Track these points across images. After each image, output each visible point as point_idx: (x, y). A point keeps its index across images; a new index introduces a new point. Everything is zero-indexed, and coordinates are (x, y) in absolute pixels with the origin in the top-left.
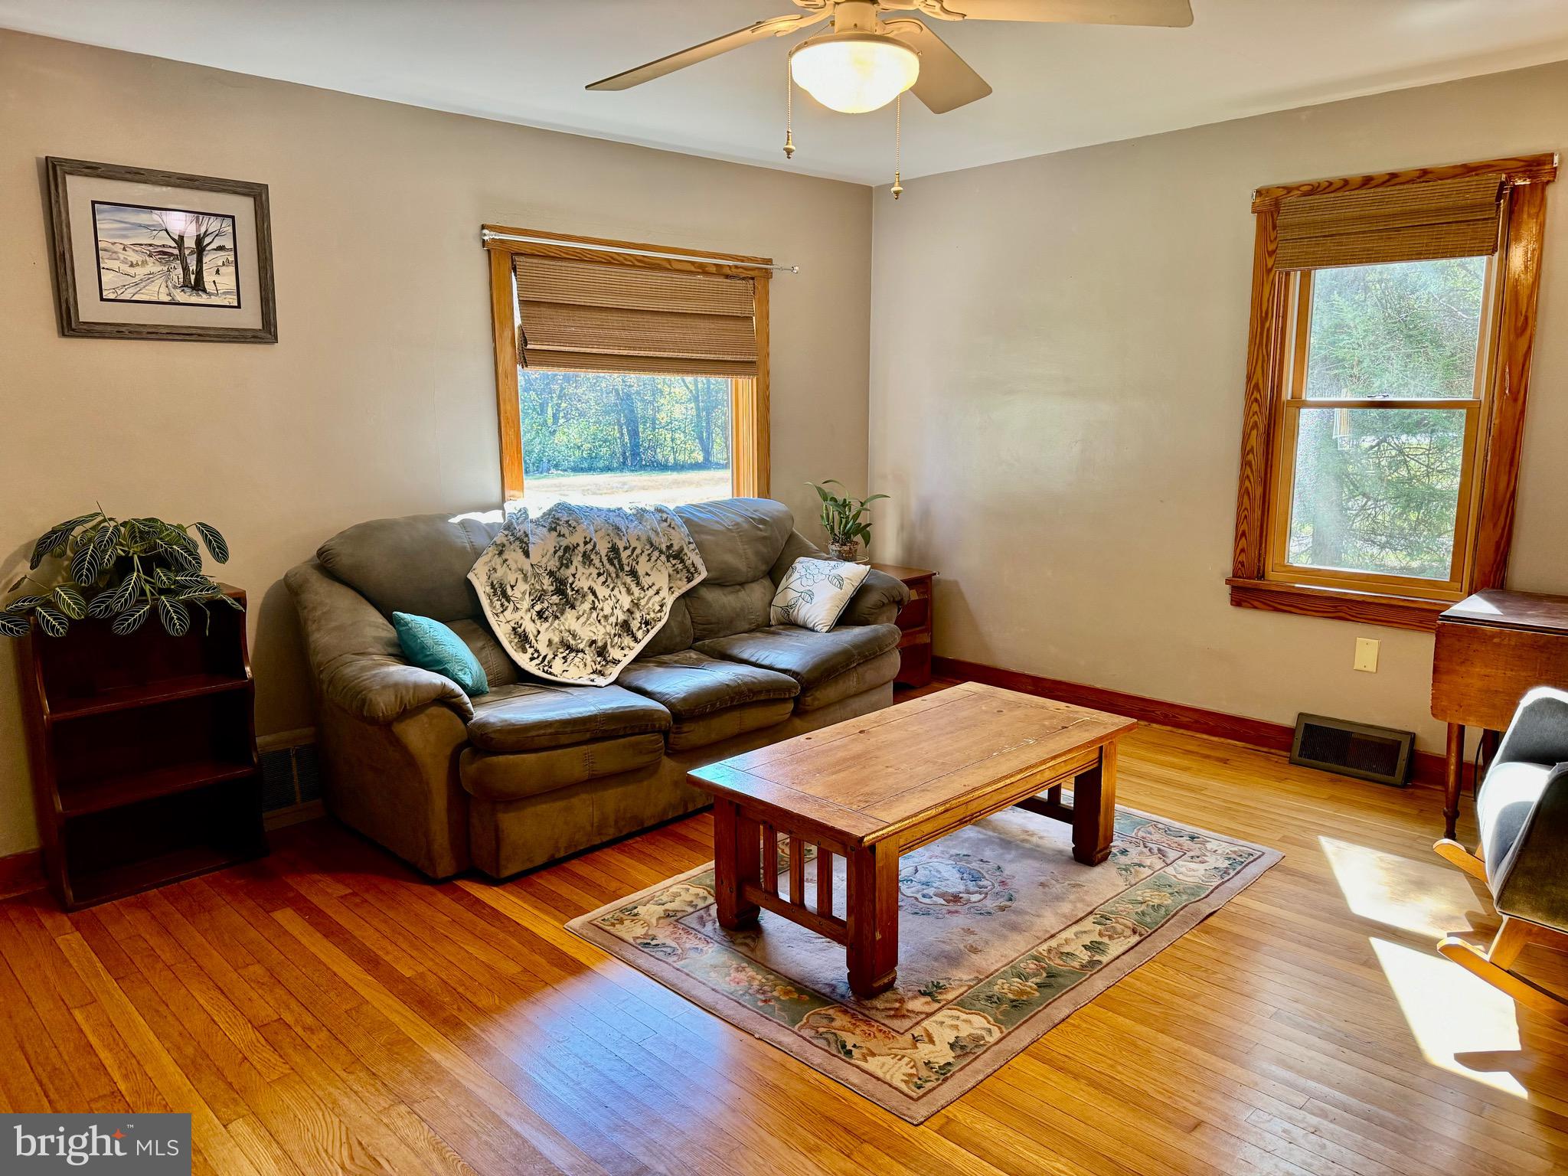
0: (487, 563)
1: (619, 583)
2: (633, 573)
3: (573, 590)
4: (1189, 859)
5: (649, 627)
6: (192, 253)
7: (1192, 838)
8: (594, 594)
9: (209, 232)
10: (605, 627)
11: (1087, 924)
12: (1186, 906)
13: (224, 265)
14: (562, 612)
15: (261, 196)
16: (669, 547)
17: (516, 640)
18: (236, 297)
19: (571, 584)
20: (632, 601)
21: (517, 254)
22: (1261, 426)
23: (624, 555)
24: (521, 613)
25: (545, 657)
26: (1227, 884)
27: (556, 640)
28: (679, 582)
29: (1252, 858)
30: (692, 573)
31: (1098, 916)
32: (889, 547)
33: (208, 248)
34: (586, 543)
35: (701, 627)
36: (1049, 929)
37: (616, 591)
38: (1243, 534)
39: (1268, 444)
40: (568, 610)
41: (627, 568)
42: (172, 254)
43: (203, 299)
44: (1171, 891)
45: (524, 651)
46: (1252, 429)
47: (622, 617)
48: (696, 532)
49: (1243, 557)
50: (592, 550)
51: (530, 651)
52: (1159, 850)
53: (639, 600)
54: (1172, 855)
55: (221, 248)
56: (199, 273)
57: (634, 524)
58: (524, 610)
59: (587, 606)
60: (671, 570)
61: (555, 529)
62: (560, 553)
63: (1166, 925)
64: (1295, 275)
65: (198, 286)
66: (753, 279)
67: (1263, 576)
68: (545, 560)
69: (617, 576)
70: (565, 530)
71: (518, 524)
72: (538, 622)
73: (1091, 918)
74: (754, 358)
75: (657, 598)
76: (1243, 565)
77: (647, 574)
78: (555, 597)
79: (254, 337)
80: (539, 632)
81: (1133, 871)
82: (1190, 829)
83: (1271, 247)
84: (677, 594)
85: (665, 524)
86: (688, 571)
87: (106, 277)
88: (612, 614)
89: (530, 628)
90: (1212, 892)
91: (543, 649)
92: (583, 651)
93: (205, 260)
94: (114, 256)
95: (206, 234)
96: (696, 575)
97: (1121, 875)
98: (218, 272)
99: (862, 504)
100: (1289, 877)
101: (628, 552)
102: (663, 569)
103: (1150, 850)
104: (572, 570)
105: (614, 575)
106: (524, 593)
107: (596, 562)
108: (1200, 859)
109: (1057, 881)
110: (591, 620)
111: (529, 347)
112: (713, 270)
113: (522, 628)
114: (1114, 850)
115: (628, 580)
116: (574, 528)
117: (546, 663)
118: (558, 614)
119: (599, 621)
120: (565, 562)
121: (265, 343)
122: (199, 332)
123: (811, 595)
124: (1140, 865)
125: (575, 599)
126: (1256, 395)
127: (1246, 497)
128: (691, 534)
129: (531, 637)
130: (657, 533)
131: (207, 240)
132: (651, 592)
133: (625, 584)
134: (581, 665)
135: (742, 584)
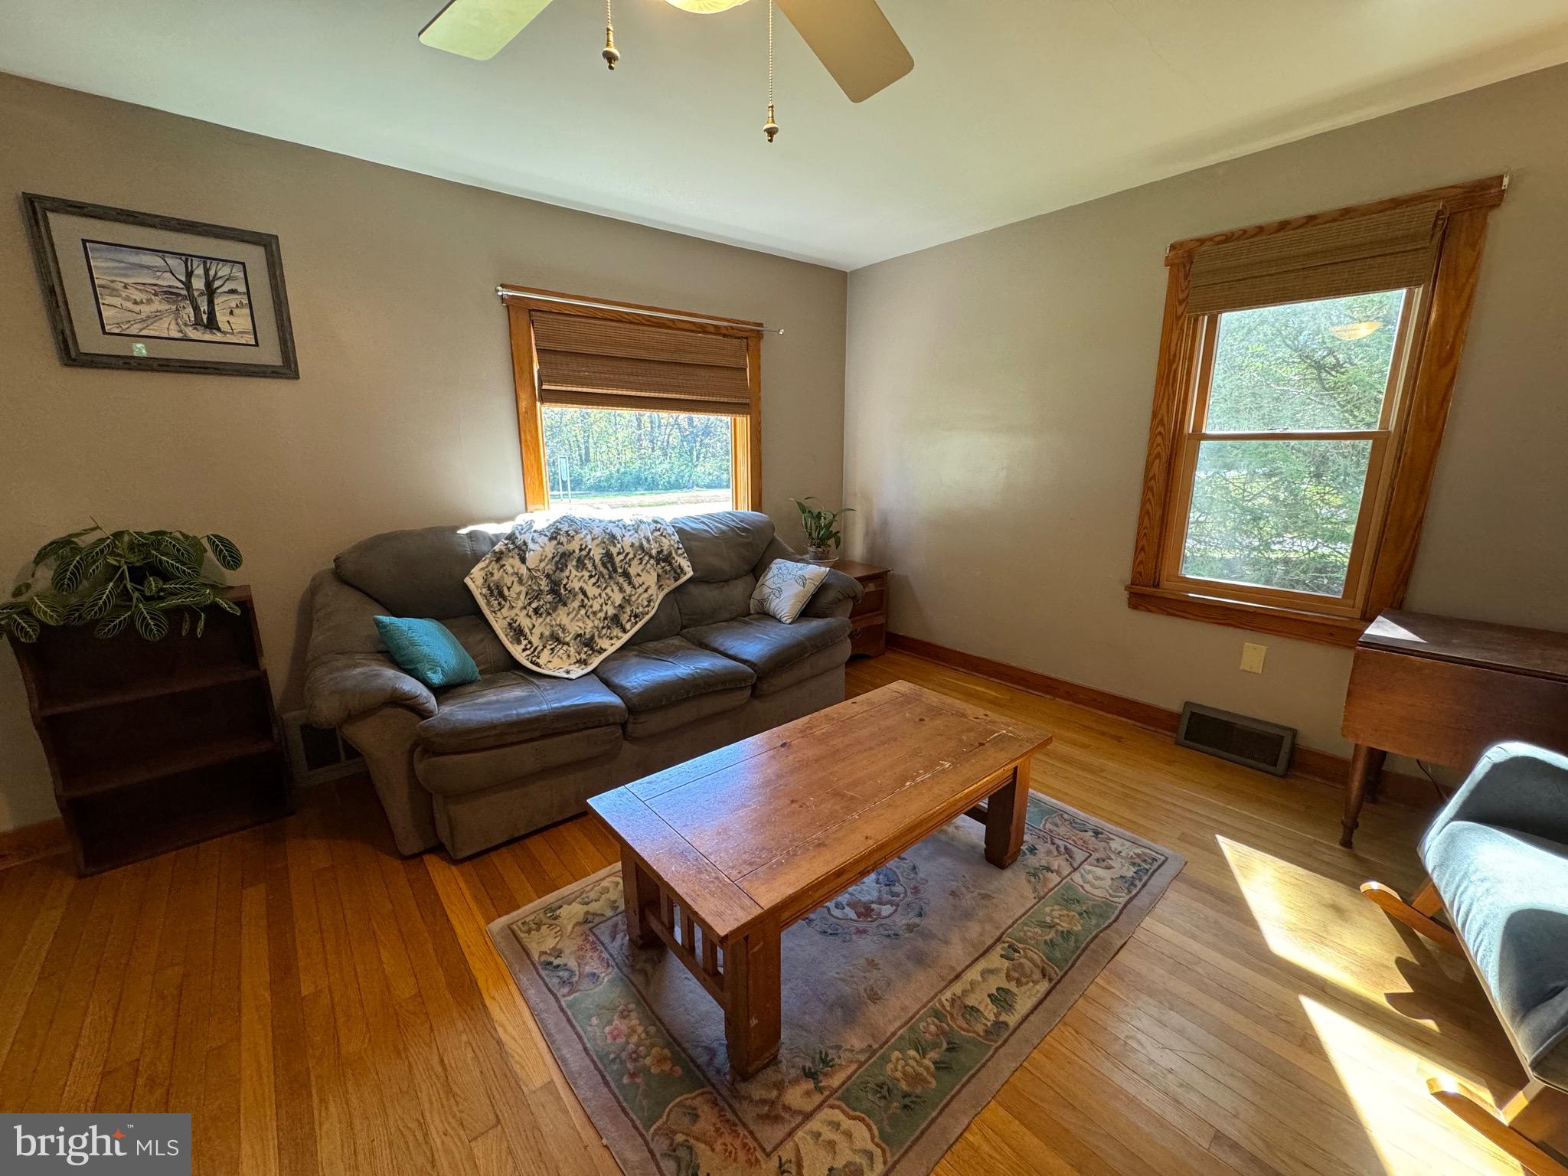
0: (483, 569)
1: (612, 583)
2: (626, 575)
3: (566, 590)
4: (1095, 863)
5: (638, 619)
6: (202, 294)
7: (1097, 833)
8: (585, 594)
9: (218, 276)
10: (593, 621)
11: (995, 960)
12: (1096, 936)
13: (237, 306)
14: (555, 609)
15: (271, 246)
16: (659, 553)
17: (512, 634)
18: (253, 337)
19: (565, 585)
20: (624, 598)
21: (534, 310)
22: (1164, 457)
23: (618, 559)
24: (516, 611)
25: (536, 648)
26: (1135, 902)
27: (547, 633)
28: (668, 581)
29: (1156, 865)
30: (679, 574)
31: (1006, 945)
32: (858, 549)
33: (219, 291)
34: (581, 550)
35: (687, 617)
36: (954, 965)
37: (608, 590)
38: (1143, 549)
39: (1169, 473)
40: (560, 607)
41: (620, 570)
42: (180, 295)
43: (218, 337)
44: (1078, 909)
45: (519, 642)
46: (1156, 458)
47: (611, 611)
48: (687, 539)
49: (1141, 568)
50: (586, 556)
51: (525, 642)
52: (1066, 848)
53: (630, 596)
54: (1079, 856)
55: (233, 292)
56: (211, 313)
57: (630, 533)
58: (519, 608)
59: (576, 604)
60: (660, 571)
61: (556, 538)
62: (557, 559)
63: (1078, 963)
64: (1203, 320)
65: (212, 324)
66: (747, 338)
67: (1158, 585)
68: (543, 565)
69: (611, 577)
70: (563, 539)
71: (521, 534)
72: (534, 618)
73: (999, 949)
74: (748, 401)
75: (646, 595)
76: (1141, 575)
77: (639, 575)
78: (549, 596)
79: (273, 372)
80: (534, 626)
81: (1041, 876)
82: (1094, 821)
83: (1181, 296)
84: (666, 591)
85: (659, 533)
86: (675, 572)
87: (106, 313)
88: (601, 610)
89: (525, 622)
90: (1121, 913)
91: (536, 641)
92: (568, 644)
93: (216, 301)
94: (115, 293)
95: (215, 278)
96: (682, 575)
97: (1029, 882)
98: (231, 313)
99: (834, 516)
100: (1195, 890)
101: (621, 557)
102: (652, 571)
103: (1058, 848)
104: (567, 573)
105: (607, 577)
106: (519, 594)
107: (590, 566)
108: (1105, 864)
109: (967, 888)
110: (579, 616)
111: (544, 387)
112: (712, 330)
113: (517, 623)
114: (1023, 848)
115: (621, 580)
116: (573, 537)
117: (536, 653)
118: (551, 611)
119: (588, 617)
120: (560, 566)
121: (288, 378)
122: (214, 366)
123: (780, 591)
124: (1048, 869)
125: (568, 598)
126: (1160, 429)
127: (1146, 517)
128: (681, 541)
129: (527, 630)
130: (648, 541)
131: (217, 284)
132: (640, 590)
133: (618, 583)
134: (565, 657)
135: (727, 581)
